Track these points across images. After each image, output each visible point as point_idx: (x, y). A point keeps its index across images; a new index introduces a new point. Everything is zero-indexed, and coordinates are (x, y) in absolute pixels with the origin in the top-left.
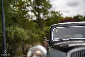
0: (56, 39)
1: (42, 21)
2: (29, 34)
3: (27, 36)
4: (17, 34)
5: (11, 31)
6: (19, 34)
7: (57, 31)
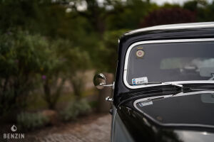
0: (137, 80)
1: (102, 15)
2: (62, 51)
3: (58, 56)
4: (26, 52)
5: (6, 44)
6: (32, 53)
7: (140, 54)
